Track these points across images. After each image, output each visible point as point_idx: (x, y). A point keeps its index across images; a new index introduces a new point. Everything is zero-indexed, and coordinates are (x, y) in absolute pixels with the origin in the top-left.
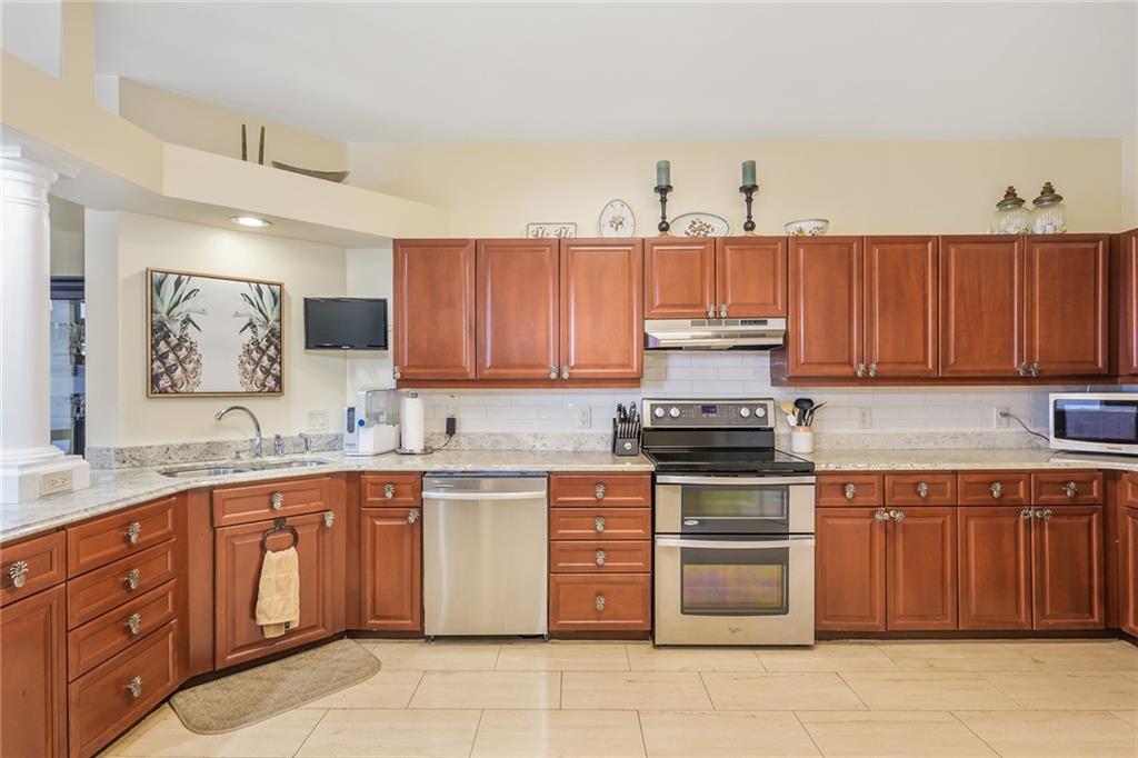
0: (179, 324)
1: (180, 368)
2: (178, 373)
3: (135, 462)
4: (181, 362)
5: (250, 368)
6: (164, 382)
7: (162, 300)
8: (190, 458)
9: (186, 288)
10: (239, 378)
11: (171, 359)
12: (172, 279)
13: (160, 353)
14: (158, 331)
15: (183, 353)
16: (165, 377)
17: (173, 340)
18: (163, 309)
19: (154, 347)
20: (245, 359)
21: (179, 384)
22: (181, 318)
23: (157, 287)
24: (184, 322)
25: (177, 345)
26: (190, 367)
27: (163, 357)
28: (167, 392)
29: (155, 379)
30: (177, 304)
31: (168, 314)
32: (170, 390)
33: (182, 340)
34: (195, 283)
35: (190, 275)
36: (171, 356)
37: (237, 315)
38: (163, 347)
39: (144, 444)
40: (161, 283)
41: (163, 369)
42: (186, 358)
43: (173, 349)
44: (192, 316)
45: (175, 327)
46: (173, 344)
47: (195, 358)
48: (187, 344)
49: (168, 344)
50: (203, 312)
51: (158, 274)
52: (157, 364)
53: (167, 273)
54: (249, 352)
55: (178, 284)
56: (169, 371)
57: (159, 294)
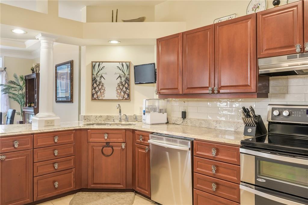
0: (99, 78)
1: (99, 91)
2: (99, 93)
3: (88, 120)
4: (100, 90)
5: (119, 91)
6: (95, 96)
7: (95, 71)
8: (102, 120)
9: (101, 66)
10: (116, 95)
11: (97, 89)
12: (98, 64)
13: (94, 87)
14: (94, 80)
15: (100, 87)
16: (95, 94)
17: (98, 83)
18: (95, 73)
19: (93, 85)
20: (118, 88)
21: (99, 96)
22: (100, 76)
23: (93, 67)
24: (101, 77)
25: (99, 84)
26: (102, 91)
27: (95, 88)
28: (96, 99)
29: (93, 95)
30: (99, 72)
31: (96, 75)
32: (97, 98)
33: (100, 83)
34: (104, 64)
35: (102, 62)
36: (97, 88)
37: (116, 74)
38: (95, 85)
39: (90, 115)
40: (95, 65)
41: (95, 92)
42: (101, 88)
43: (98, 86)
44: (103, 75)
45: (98, 79)
46: (98, 84)
47: (103, 88)
48: (101, 84)
49: (96, 84)
50: (106, 74)
51: (94, 63)
52: (94, 90)
53: (96, 62)
54: (119, 86)
55: (99, 65)
56: (97, 93)
57: (94, 69)
